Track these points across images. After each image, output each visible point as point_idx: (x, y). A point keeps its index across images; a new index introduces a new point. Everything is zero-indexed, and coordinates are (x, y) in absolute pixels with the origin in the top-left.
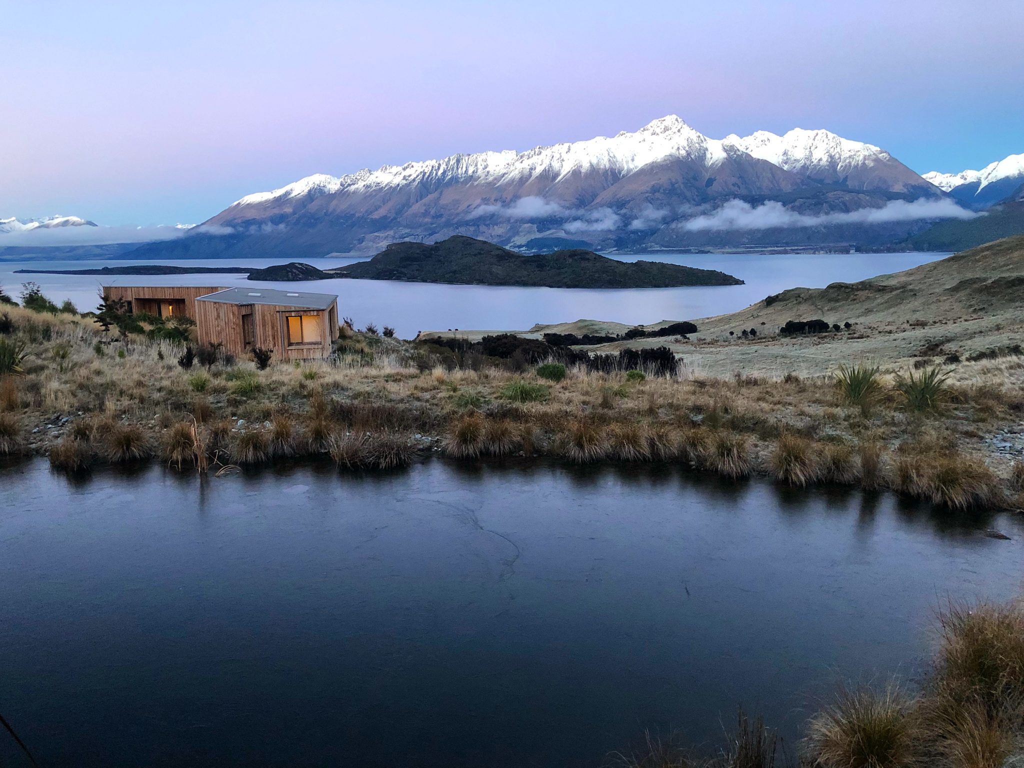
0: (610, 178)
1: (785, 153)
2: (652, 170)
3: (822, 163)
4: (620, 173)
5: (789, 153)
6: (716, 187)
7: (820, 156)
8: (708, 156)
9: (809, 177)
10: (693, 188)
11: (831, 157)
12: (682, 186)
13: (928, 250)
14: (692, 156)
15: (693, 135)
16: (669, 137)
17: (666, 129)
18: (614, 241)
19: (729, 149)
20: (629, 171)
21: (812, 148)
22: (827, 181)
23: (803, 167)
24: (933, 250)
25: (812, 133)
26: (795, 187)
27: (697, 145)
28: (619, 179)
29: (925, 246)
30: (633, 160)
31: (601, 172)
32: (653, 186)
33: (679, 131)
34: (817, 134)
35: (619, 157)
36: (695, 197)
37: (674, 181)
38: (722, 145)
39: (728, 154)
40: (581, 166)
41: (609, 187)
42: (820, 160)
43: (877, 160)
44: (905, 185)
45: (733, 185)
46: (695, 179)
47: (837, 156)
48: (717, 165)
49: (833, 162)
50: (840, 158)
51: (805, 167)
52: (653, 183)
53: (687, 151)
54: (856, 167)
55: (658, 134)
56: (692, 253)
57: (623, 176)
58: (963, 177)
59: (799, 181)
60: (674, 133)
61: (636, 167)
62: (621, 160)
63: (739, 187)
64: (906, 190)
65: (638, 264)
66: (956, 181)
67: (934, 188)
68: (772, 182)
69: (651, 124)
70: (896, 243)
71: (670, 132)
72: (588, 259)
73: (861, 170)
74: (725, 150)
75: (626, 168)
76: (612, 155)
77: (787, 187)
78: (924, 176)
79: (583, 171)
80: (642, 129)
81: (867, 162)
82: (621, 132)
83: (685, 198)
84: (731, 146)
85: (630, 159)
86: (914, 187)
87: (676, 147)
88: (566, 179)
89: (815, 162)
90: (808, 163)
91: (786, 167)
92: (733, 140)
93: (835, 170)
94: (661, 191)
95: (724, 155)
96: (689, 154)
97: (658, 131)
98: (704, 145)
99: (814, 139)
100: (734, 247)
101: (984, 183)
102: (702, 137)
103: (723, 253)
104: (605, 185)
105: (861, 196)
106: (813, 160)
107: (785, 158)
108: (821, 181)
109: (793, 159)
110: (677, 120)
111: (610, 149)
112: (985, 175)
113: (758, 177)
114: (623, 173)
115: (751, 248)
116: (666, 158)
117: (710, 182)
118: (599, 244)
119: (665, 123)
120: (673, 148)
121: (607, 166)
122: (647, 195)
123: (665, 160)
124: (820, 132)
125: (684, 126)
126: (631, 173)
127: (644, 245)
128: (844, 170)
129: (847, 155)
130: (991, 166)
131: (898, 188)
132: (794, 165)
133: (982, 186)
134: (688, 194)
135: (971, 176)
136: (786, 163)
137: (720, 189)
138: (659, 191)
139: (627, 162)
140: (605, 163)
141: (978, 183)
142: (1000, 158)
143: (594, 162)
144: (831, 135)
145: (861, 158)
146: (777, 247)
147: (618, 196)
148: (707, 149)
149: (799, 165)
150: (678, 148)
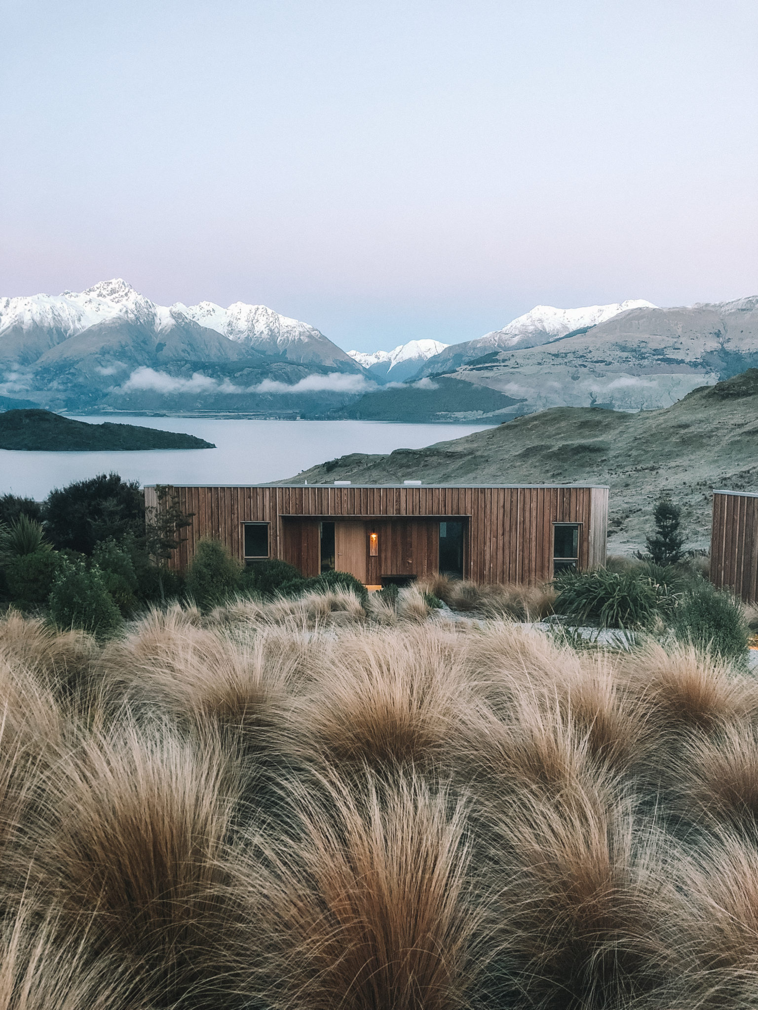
0: (55, 337)
1: (229, 324)
2: (100, 330)
3: (263, 336)
4: (66, 331)
5: (234, 324)
6: (166, 353)
7: (261, 327)
8: (157, 321)
9: (252, 348)
10: (143, 352)
11: (271, 330)
12: (133, 349)
13: (360, 419)
14: (141, 321)
15: (141, 300)
16: (116, 300)
17: (113, 292)
18: (64, 401)
19: (177, 316)
20: (76, 330)
21: (254, 321)
22: (269, 353)
23: (247, 338)
24: (364, 419)
25: (254, 308)
26: (241, 357)
27: (145, 310)
28: (65, 339)
29: (358, 415)
30: (79, 320)
31: (45, 329)
32: (103, 348)
33: (126, 295)
34: (258, 309)
35: (64, 315)
36: (146, 360)
37: (124, 343)
38: (170, 311)
39: (177, 321)
40: (23, 322)
41: (54, 346)
42: (262, 332)
43: (310, 337)
44: (335, 361)
45: (183, 351)
46: (144, 342)
47: (276, 330)
48: (166, 331)
49: (273, 335)
50: (279, 332)
51: (248, 338)
52: (102, 344)
53: (135, 315)
54: (293, 341)
55: (104, 296)
56: (147, 416)
57: (70, 336)
58: (377, 357)
59: (244, 351)
60: (122, 296)
61: (83, 327)
62: (66, 319)
63: (189, 353)
64: (335, 365)
65: (106, 426)
66: (372, 360)
67: (357, 365)
68: (219, 350)
69: (98, 286)
70: (335, 412)
71: (117, 295)
72: (48, 420)
73: (298, 344)
74: (174, 318)
75: (72, 327)
76: (56, 313)
77: (234, 357)
78: (348, 353)
79: (25, 327)
80: (88, 290)
81: (302, 337)
82: (66, 291)
83: (136, 361)
84: (179, 314)
85: (76, 319)
86: (342, 363)
87: (124, 310)
88: (5, 335)
89: (258, 334)
90: (251, 335)
91: (231, 337)
92: (180, 307)
93: (275, 343)
94: (112, 353)
95: (173, 322)
96: (137, 319)
97: (104, 292)
98: (152, 310)
99: (255, 313)
100: (189, 411)
101: (394, 363)
102: (150, 303)
103: (179, 417)
104: (51, 344)
105: (301, 368)
106: (256, 332)
107: (230, 329)
108: (263, 352)
109: (237, 330)
110: (123, 283)
111: (54, 307)
112: (394, 356)
113: (206, 346)
114: (69, 332)
115: (206, 412)
116: (115, 320)
117: (160, 347)
118: (46, 404)
119: (111, 286)
120: (121, 311)
121: (52, 324)
122: (97, 356)
123: (114, 323)
124: (261, 307)
125: (131, 290)
126: (78, 334)
127: (96, 407)
128: (283, 343)
129: (285, 330)
130: (398, 349)
131: (328, 363)
132: (238, 336)
133: (392, 365)
134: (139, 358)
135: (384, 356)
136: (231, 333)
137: (171, 355)
138: (109, 353)
139: (73, 322)
140: (49, 321)
141: (389, 363)
142: (404, 343)
143: (37, 318)
144: (270, 311)
145: (297, 333)
146: (229, 412)
147: (65, 356)
148: (155, 315)
149: (243, 336)
150: (127, 312)
